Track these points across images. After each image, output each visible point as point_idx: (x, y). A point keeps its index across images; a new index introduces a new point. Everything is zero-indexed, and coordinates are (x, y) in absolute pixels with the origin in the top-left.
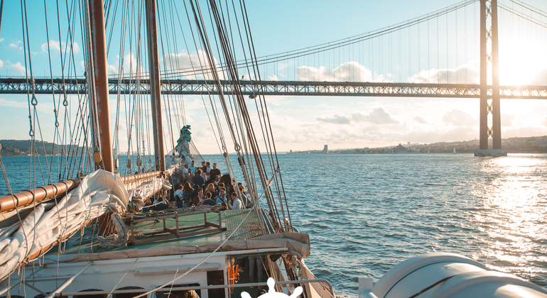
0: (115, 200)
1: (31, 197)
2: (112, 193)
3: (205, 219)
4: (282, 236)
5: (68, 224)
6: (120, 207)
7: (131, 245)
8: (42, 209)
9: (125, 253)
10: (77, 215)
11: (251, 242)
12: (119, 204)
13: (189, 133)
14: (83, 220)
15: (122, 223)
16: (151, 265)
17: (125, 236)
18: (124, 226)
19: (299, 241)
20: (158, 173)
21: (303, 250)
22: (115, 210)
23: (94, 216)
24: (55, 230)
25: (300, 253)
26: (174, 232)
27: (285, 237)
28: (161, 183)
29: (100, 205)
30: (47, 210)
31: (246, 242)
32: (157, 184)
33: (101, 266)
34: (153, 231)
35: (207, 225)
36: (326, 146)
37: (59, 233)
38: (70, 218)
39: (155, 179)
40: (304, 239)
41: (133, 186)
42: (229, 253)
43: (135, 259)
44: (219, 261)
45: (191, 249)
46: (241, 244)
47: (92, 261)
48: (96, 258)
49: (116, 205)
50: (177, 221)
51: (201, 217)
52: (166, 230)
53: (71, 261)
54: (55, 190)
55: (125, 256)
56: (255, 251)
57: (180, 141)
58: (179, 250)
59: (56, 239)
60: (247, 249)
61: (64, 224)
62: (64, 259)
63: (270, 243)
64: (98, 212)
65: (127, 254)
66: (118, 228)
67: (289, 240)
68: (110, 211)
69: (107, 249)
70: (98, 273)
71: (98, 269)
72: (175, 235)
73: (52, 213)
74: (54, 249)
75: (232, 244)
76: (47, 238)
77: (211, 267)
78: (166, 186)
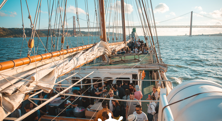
0: (106, 50)
1: (82, 48)
2: (106, 48)
3: (135, 57)
4: (158, 64)
5: (89, 58)
6: (108, 53)
7: (110, 64)
8: (82, 53)
9: (107, 67)
10: (93, 54)
11: (147, 66)
12: (107, 52)
13: (135, 30)
14: (95, 56)
15: (108, 57)
16: (115, 71)
17: (109, 62)
18: (108, 58)
19: (164, 66)
20: (124, 42)
21: (165, 70)
22: (106, 53)
23: (99, 55)
24: (85, 59)
25: (164, 70)
26: (124, 61)
27: (159, 65)
28: (124, 45)
29: (101, 52)
30: (83, 53)
31: (145, 66)
32: (123, 46)
33: (100, 70)
34: (118, 60)
35: (135, 59)
36: (186, 34)
37: (86, 60)
38: (90, 56)
39: (122, 44)
40: (165, 66)
41: (114, 46)
42: (139, 69)
43: (110, 69)
44: (136, 71)
45: (127, 67)
46: (144, 66)
47: (97, 69)
48: (98, 68)
49: (106, 52)
50: (125, 58)
51: (133, 56)
52: (122, 60)
53: (91, 68)
54: (89, 46)
55: (107, 68)
56: (148, 69)
57: (132, 32)
58: (124, 67)
59: (86, 62)
60: (146, 68)
61: (88, 57)
62: (90, 68)
63: (153, 67)
64: (100, 54)
65: (108, 67)
66: (107, 59)
67: (160, 66)
68: (105, 54)
69: (103, 65)
70: (99, 72)
71: (99, 71)
72: (124, 62)
73: (84, 54)
74: (85, 65)
75: (141, 66)
76: (82, 61)
77: (134, 73)
78: (126, 46)
